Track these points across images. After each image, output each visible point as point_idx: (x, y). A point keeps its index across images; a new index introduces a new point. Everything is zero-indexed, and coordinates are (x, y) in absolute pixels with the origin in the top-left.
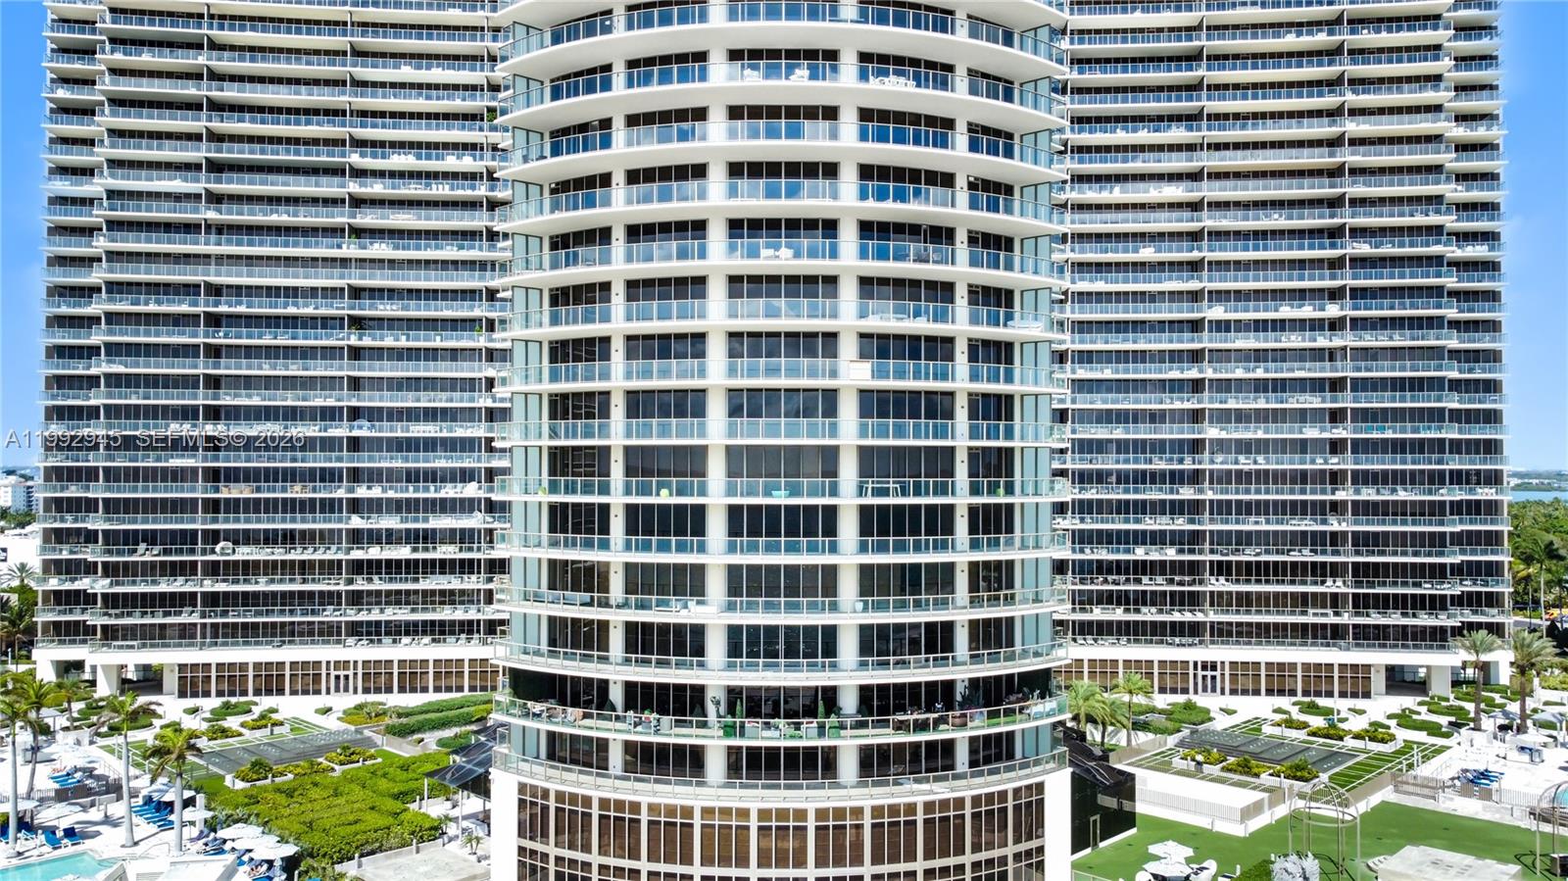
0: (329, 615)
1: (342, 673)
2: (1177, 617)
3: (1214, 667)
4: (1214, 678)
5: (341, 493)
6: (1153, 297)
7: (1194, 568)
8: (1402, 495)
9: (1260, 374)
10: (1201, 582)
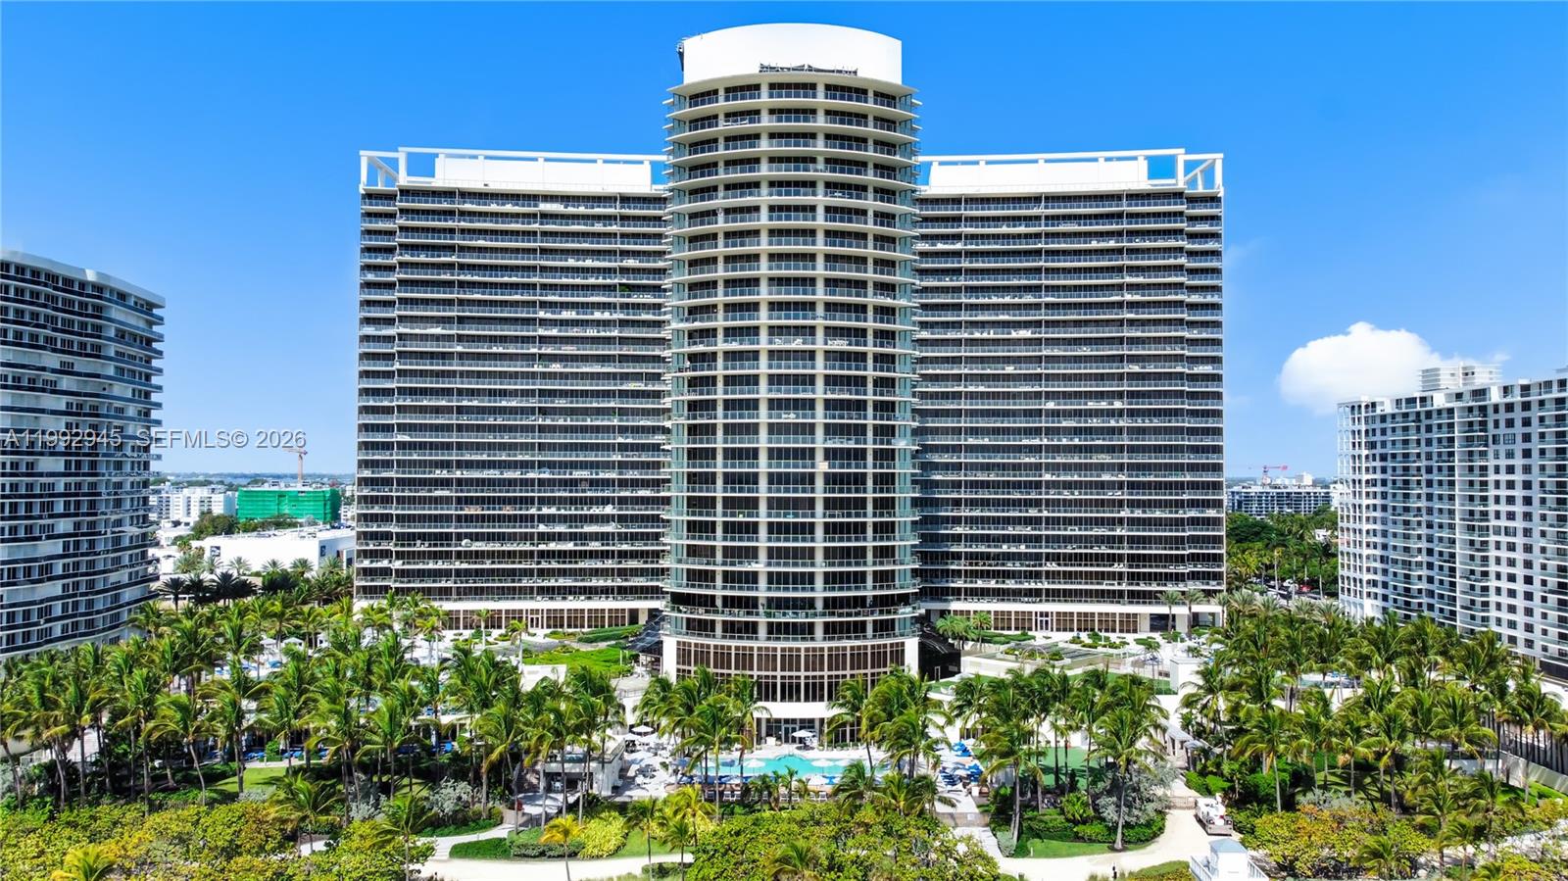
0: (525, 583)
1: (535, 616)
2: (1026, 586)
3: (1047, 615)
4: (1047, 622)
5: (533, 511)
6: (1015, 396)
7: (1038, 557)
8: (1158, 514)
9: (1076, 442)
10: (1041, 565)
